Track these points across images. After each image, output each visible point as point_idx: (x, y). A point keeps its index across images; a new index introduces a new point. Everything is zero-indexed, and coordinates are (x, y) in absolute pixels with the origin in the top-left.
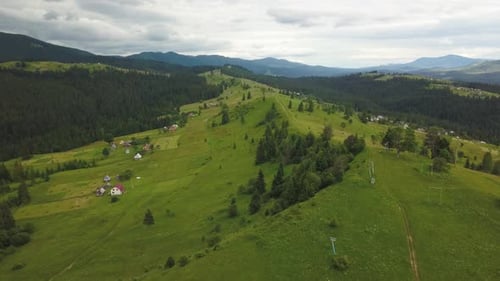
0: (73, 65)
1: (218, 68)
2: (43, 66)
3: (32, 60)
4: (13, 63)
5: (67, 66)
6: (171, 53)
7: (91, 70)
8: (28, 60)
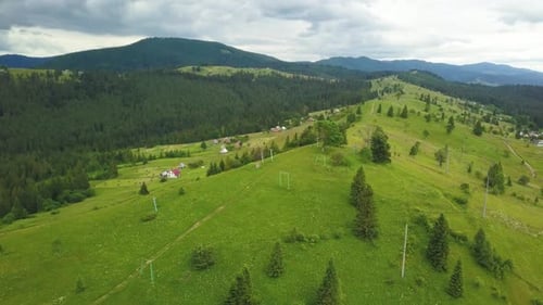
0: (239, 70)
1: (395, 73)
2: (215, 70)
3: (206, 65)
4: (190, 67)
5: (235, 70)
6: (364, 58)
7: (256, 75)
8: (203, 65)
